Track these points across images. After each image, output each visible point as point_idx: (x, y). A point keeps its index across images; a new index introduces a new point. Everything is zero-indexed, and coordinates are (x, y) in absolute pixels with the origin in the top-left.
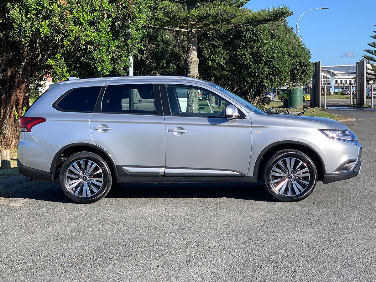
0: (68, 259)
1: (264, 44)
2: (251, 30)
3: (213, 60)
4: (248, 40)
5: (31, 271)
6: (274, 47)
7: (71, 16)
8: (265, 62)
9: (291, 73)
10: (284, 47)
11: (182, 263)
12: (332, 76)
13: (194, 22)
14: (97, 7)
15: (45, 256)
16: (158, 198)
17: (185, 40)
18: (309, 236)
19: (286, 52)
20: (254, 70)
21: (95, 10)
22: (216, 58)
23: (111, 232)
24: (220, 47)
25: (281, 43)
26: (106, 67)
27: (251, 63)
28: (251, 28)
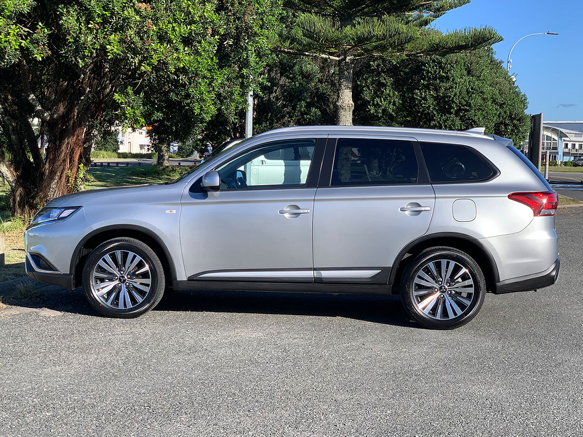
0: (110, 408)
1: (456, 84)
2: (437, 62)
3: (377, 106)
4: (433, 76)
5: (47, 424)
6: (472, 89)
7: (154, 28)
8: (456, 111)
9: (496, 130)
10: (487, 89)
11: (288, 426)
12: (561, 137)
13: (349, 46)
14: (197, 17)
15: (75, 400)
16: (269, 315)
17: (336, 73)
18: (498, 390)
19: (489, 97)
20: (439, 122)
21: (192, 22)
22: (381, 102)
23: (186, 366)
24: (389, 86)
25: (482, 83)
26: (206, 109)
27: (435, 113)
28: (437, 59)
